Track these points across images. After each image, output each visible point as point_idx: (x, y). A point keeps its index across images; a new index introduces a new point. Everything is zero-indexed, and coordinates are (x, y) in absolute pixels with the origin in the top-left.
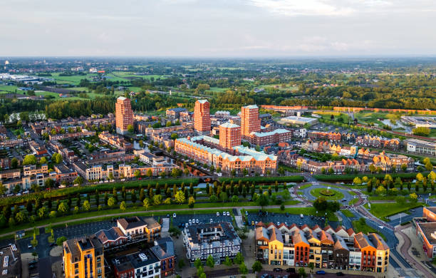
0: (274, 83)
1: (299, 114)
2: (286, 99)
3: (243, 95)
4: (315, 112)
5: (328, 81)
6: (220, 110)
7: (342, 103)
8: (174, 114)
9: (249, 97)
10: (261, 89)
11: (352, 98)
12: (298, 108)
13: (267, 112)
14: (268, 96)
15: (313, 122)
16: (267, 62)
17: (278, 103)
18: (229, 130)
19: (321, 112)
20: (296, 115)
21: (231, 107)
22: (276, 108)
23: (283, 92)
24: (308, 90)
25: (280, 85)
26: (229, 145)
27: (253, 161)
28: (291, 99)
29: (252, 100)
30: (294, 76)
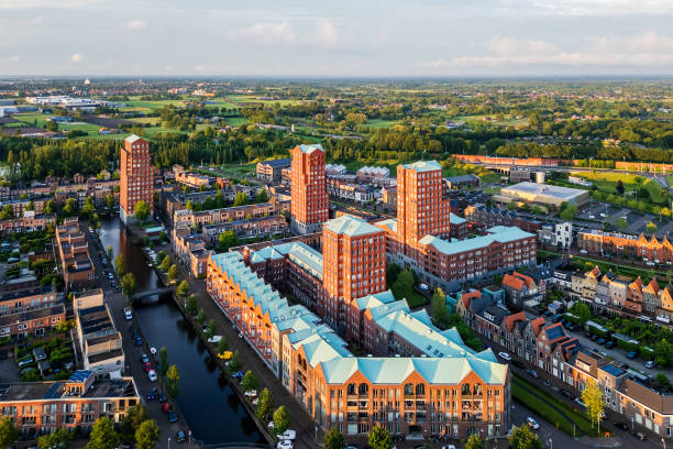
0: (481, 113)
1: (540, 177)
2: (509, 143)
3: (423, 133)
4: (573, 173)
5: (578, 110)
6: (370, 165)
7: (631, 153)
8: (271, 172)
9: (432, 137)
10: (459, 123)
11: (641, 143)
12: (536, 162)
13: (469, 172)
14: (470, 136)
15: (578, 199)
16: (470, 83)
17: (491, 152)
18: (347, 244)
19: (589, 174)
20: (533, 178)
21: (393, 157)
22: (488, 161)
23: (500, 128)
24: (547, 126)
25: (493, 117)
26: (346, 291)
27: (415, 388)
28: (518, 143)
29: (438, 143)
30: (515, 102)
